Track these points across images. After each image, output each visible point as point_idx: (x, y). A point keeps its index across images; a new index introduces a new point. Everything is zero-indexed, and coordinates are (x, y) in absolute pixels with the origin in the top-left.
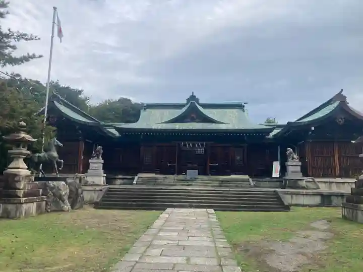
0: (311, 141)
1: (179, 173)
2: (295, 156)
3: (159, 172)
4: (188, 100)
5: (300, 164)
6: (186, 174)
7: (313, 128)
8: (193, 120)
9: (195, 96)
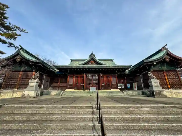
0: (152, 70)
1: (86, 89)
2: (154, 77)
3: (76, 88)
4: (90, 55)
5: (159, 81)
6: (90, 89)
7: (155, 63)
8: (92, 64)
9: (93, 54)
